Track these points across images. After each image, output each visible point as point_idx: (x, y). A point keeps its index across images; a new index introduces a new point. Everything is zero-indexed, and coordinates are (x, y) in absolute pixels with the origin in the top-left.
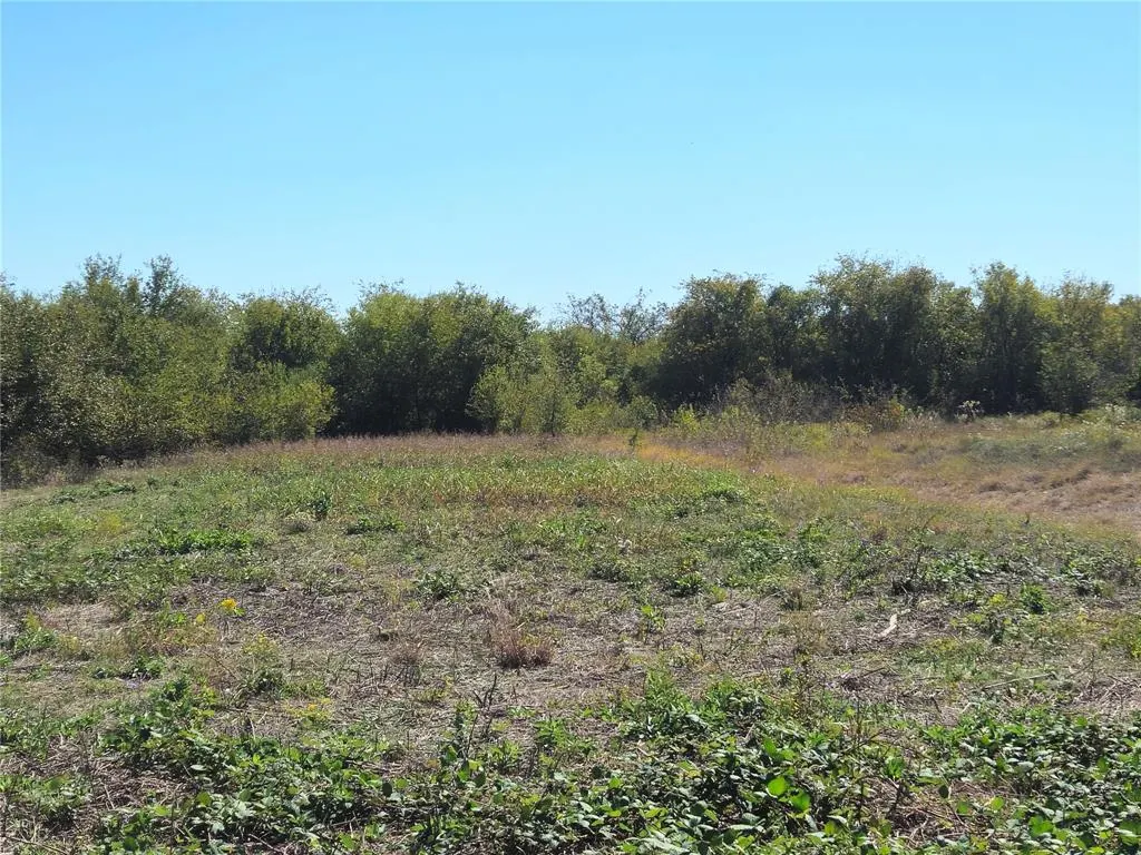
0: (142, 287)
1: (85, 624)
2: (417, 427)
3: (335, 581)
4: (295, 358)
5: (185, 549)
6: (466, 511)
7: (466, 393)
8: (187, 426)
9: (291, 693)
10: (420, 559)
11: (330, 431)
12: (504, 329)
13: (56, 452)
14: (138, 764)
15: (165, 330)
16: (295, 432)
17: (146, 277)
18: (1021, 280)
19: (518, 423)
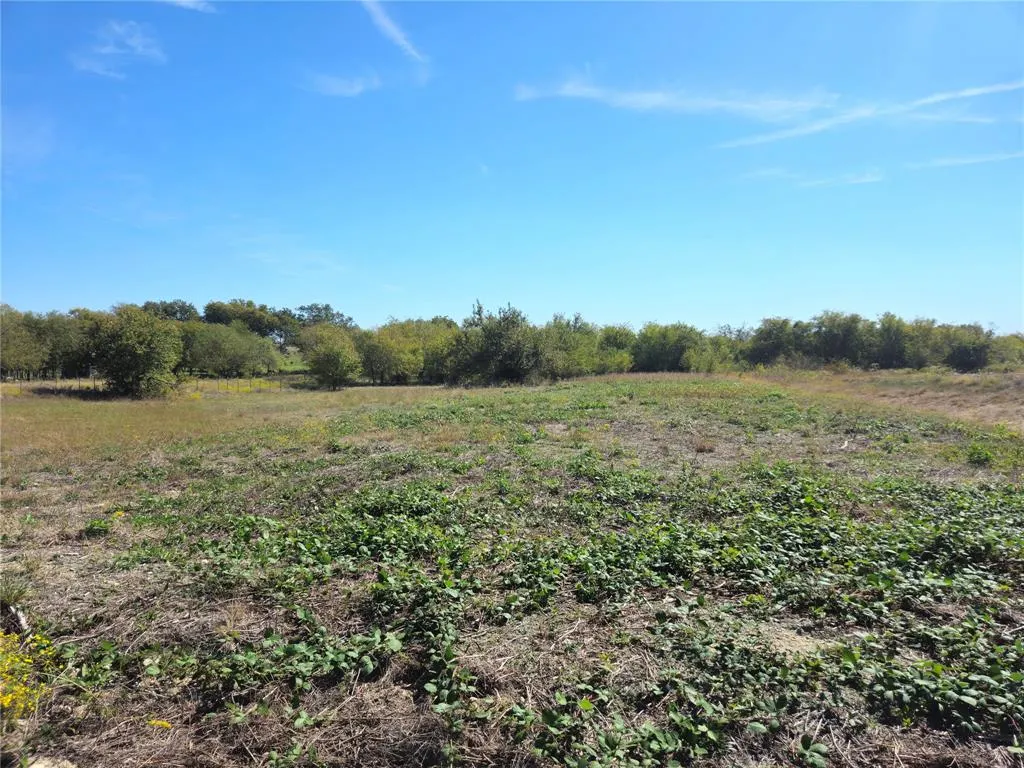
0: (571, 323)
1: (557, 430)
2: (662, 370)
3: (637, 420)
4: (620, 346)
5: (587, 408)
6: (681, 399)
7: (679, 359)
8: (585, 368)
9: (626, 457)
10: (666, 414)
11: (632, 370)
12: (694, 336)
13: (544, 375)
14: (578, 476)
15: (578, 336)
16: (620, 371)
17: (573, 319)
18: (897, 318)
19: (697, 369)
